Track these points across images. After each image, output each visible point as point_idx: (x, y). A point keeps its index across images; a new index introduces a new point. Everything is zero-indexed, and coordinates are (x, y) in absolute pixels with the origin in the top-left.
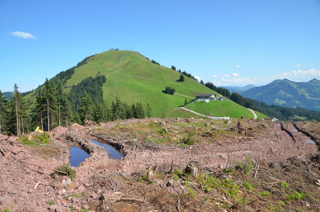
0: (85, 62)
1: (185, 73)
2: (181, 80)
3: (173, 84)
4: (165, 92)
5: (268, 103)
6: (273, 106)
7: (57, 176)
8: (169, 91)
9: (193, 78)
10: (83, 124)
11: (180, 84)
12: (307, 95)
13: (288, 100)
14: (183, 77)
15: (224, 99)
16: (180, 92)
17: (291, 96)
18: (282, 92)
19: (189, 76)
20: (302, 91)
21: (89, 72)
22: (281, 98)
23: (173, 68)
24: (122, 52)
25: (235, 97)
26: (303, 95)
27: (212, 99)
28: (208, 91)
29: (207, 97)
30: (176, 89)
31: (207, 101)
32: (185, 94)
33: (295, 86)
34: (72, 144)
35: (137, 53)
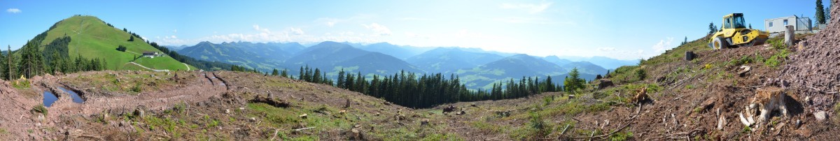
0: (55, 26)
1: (134, 34)
2: (132, 39)
3: (124, 43)
4: (118, 49)
5: (197, 59)
6: (200, 61)
7: (35, 112)
8: (122, 49)
9: (141, 38)
10: (53, 74)
11: (130, 43)
12: (221, 52)
13: (209, 56)
14: (133, 37)
15: (165, 56)
16: (131, 50)
17: (211, 53)
18: (206, 51)
19: (138, 36)
20: (218, 50)
21: (59, 34)
22: (205, 55)
23: (125, 30)
24: (83, 17)
25: (173, 55)
26: (219, 53)
27: (156, 55)
28: (153, 49)
29: (152, 54)
30: (127, 47)
31: (152, 57)
32: (135, 51)
33: (213, 47)
34: (45, 89)
35: (96, 18)
